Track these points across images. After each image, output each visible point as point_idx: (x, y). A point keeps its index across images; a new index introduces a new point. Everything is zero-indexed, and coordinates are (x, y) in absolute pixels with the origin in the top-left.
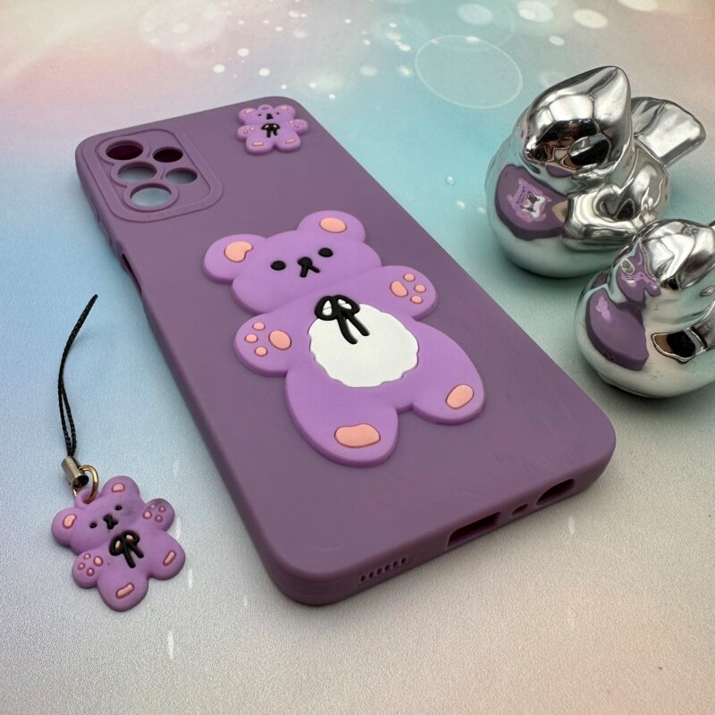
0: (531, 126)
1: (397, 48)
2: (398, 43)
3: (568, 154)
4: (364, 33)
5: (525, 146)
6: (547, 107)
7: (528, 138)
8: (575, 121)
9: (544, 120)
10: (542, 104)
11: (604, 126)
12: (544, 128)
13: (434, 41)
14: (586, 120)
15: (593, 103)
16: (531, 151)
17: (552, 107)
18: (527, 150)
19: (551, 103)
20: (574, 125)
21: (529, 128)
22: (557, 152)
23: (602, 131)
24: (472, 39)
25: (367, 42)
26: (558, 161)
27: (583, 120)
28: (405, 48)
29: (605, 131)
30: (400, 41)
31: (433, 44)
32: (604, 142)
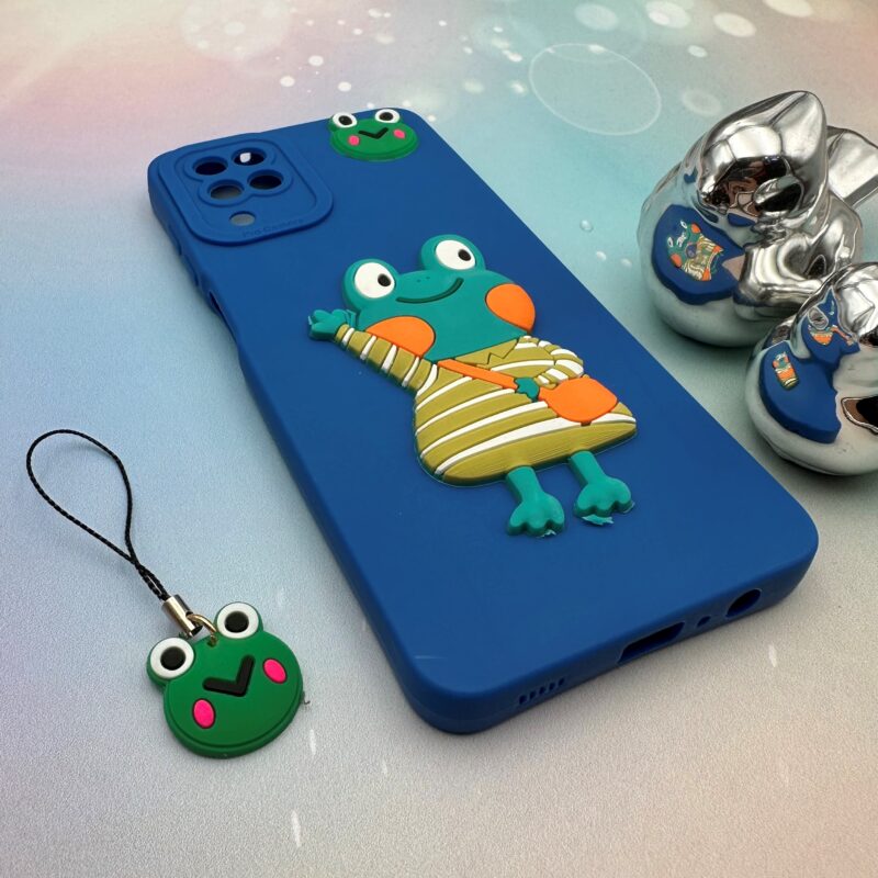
0: (707, 165)
1: (506, 57)
2: (506, 52)
3: (752, 199)
4: (465, 39)
5: (701, 189)
6: (725, 141)
7: (704, 179)
8: (760, 158)
9: (723, 157)
10: (718, 138)
11: (796, 165)
12: (724, 167)
13: (550, 50)
14: (774, 157)
15: (781, 137)
16: (708, 195)
17: (731, 141)
18: (704, 194)
19: (729, 136)
20: (759, 163)
21: (704, 167)
22: (740, 197)
23: (793, 171)
24: (595, 48)
25: (469, 51)
26: (740, 207)
27: (770, 157)
28: (516, 58)
29: (797, 172)
30: (509, 49)
31: (548, 53)
32: (797, 185)
